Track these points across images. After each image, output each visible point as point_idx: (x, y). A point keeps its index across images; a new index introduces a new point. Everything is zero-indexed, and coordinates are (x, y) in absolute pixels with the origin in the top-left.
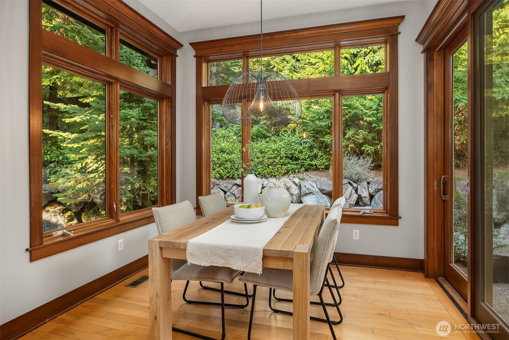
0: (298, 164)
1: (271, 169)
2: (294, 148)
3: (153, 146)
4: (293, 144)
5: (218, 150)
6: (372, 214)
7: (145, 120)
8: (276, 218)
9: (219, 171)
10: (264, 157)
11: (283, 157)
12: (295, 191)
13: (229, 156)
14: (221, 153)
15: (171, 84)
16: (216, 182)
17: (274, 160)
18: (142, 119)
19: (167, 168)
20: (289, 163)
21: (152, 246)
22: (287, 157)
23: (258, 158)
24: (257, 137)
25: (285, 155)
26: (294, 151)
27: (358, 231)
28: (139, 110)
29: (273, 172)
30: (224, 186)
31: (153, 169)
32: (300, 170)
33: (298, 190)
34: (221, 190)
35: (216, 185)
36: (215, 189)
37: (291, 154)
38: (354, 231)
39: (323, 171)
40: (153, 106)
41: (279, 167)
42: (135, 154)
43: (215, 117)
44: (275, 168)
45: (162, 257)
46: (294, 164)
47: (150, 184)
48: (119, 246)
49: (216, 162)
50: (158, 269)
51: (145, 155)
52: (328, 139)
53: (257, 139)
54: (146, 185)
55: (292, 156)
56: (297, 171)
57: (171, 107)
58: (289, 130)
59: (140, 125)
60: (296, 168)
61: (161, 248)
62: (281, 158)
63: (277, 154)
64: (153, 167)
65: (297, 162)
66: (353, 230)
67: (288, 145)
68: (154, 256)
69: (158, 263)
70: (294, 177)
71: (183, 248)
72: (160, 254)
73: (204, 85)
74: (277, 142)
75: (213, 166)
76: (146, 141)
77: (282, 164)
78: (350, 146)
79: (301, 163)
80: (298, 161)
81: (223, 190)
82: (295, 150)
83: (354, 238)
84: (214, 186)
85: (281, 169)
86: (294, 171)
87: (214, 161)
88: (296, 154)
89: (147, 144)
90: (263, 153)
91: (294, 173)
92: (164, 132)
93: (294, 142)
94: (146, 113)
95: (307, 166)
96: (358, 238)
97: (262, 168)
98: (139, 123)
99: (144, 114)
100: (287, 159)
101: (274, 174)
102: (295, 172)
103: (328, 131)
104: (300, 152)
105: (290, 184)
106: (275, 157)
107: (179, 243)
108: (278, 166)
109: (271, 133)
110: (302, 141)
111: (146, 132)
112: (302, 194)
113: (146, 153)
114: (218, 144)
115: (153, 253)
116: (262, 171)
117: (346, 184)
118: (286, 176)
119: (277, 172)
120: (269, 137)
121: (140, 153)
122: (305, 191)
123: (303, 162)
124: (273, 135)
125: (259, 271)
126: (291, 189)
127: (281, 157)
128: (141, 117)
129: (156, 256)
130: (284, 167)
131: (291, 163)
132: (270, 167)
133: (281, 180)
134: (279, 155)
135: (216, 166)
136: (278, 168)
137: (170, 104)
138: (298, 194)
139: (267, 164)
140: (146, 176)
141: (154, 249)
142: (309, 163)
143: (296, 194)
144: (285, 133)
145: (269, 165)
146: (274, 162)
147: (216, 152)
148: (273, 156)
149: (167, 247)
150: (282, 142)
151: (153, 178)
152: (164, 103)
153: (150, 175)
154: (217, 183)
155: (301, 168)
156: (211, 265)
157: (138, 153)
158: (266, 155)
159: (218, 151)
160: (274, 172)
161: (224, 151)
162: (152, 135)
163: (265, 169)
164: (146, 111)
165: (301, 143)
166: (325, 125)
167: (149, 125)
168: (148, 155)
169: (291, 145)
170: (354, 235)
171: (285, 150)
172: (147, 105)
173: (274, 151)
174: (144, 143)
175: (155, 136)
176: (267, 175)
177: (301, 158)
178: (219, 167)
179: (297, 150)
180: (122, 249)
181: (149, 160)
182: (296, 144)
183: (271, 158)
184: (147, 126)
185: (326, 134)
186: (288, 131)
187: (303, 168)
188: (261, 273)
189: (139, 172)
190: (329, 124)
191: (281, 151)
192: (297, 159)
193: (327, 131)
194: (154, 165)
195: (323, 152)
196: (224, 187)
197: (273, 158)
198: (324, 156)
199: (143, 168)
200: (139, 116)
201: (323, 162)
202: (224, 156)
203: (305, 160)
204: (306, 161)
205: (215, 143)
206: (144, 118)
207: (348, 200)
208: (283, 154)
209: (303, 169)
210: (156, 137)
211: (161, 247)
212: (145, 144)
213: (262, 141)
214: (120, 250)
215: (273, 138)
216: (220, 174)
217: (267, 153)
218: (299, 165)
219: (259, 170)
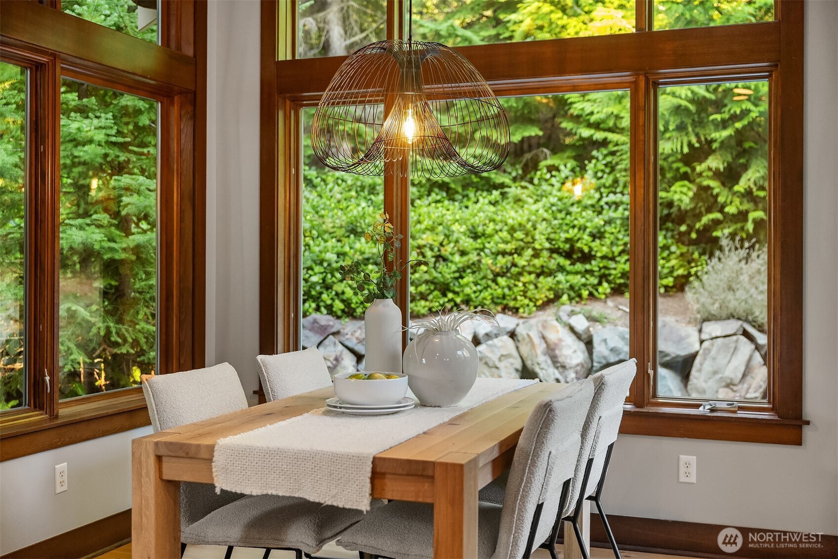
0: (590, 272)
1: (503, 288)
2: (576, 222)
3: (146, 217)
4: (574, 209)
5: (341, 227)
6: (735, 412)
7: (123, 146)
8: (439, 407)
9: (343, 293)
10: (482, 250)
11: (541, 250)
12: (574, 355)
13: (373, 245)
14: (348, 236)
15: (195, 56)
16: (332, 327)
17: (513, 259)
18: (114, 144)
19: (180, 281)
20: (561, 269)
21: (141, 454)
22: (553, 251)
23: (463, 253)
24: (465, 187)
25: (547, 245)
26: (576, 230)
27: (693, 459)
28: (107, 119)
29: (509, 296)
30: (357, 339)
31: (143, 283)
32: (597, 290)
33: (583, 352)
34: (346, 352)
35: (334, 334)
36: (328, 346)
37: (567, 240)
38: (683, 458)
39: (670, 296)
40: (145, 107)
41: (530, 282)
42: (96, 241)
43: (337, 124)
44: (516, 286)
45: (162, 480)
46: (577, 273)
47: (137, 327)
48: (58, 479)
49: (335, 265)
50: (152, 503)
51: (124, 245)
52: (682, 195)
53: (465, 193)
54: (123, 330)
55: (572, 247)
56: (585, 293)
57: (194, 117)
58: (565, 166)
59: (109, 159)
60: (584, 285)
61: (159, 458)
62: (536, 255)
63: (522, 240)
64: (146, 280)
65: (588, 267)
66: (679, 458)
67: (560, 211)
68: (144, 474)
69: (153, 491)
70: (572, 313)
71: (207, 456)
72: (157, 470)
73: (283, 54)
74: (525, 202)
75: (325, 277)
76: (126, 206)
77: (538, 271)
78: (752, 216)
79: (600, 269)
80: (591, 264)
81: (352, 351)
82: (580, 229)
83: (683, 479)
84: (325, 339)
85: (536, 287)
86: (576, 294)
87: (326, 261)
88: (584, 242)
89: (128, 215)
90: (480, 237)
91: (577, 299)
92: (175, 183)
93: (579, 202)
94: (127, 124)
95: (620, 278)
96: (693, 479)
97: (476, 284)
98: (106, 155)
99: (120, 129)
100: (555, 255)
101: (512, 304)
102: (580, 296)
103: (684, 169)
104: (598, 235)
105: (558, 334)
106: (516, 249)
107: (199, 446)
108: (526, 278)
109: (510, 173)
110: (605, 200)
111: (125, 180)
112: (595, 364)
113: (125, 239)
114: (342, 209)
115: (141, 468)
116: (475, 292)
117: (734, 334)
118: (551, 311)
119: (521, 296)
120: (502, 186)
121: (109, 240)
122: (605, 358)
123: (606, 268)
124: (515, 180)
125: (364, 504)
126: (561, 350)
127: (534, 249)
128: (113, 139)
129: (148, 475)
130: (546, 282)
131: (569, 268)
132: (502, 281)
133: (533, 321)
134: (529, 243)
135: (333, 276)
136: (524, 284)
137: (190, 109)
138: (583, 366)
139: (492, 271)
140: (126, 304)
141: (143, 459)
142: (624, 269)
143: (578, 365)
144: (552, 176)
145: (497, 275)
146: (514, 265)
147: (335, 235)
148: (509, 247)
149: (172, 454)
150: (540, 205)
151: (145, 309)
152: (176, 107)
153: (136, 301)
154: (334, 330)
155: (600, 283)
156: (265, 493)
157: (106, 239)
158: (489, 243)
159: (340, 232)
160: (513, 297)
161: (359, 230)
162: (143, 188)
163: (486, 288)
164: (125, 120)
165: (602, 207)
166: (672, 150)
167: (135, 159)
168: (132, 245)
169: (569, 213)
170: (682, 469)
171: (549, 230)
172: (129, 103)
173: (512, 230)
174: (119, 212)
175: (149, 190)
176: (492, 306)
177: (599, 254)
178: (341, 281)
179: (585, 228)
180: (65, 488)
181: (134, 258)
182: (585, 208)
183: (504, 253)
184: (128, 161)
185: (676, 179)
186: (562, 167)
187: (605, 285)
188: (369, 508)
189: (105, 294)
190: (682, 147)
191: (537, 232)
192: (587, 257)
193: (678, 169)
194: (148, 274)
195: (669, 234)
196: (355, 341)
197: (511, 254)
198: (673, 248)
199: (116, 281)
200: (108, 135)
201: (669, 267)
202: (358, 246)
203: (613, 259)
204: (616, 262)
205: (333, 205)
206: (120, 140)
207: (740, 386)
208: (541, 242)
209: (606, 287)
210: (153, 194)
211: (160, 454)
212: (123, 213)
213: (477, 202)
214: (59, 489)
215: (514, 191)
216: (347, 302)
217: (491, 236)
218: (593, 275)
219: (467, 290)
